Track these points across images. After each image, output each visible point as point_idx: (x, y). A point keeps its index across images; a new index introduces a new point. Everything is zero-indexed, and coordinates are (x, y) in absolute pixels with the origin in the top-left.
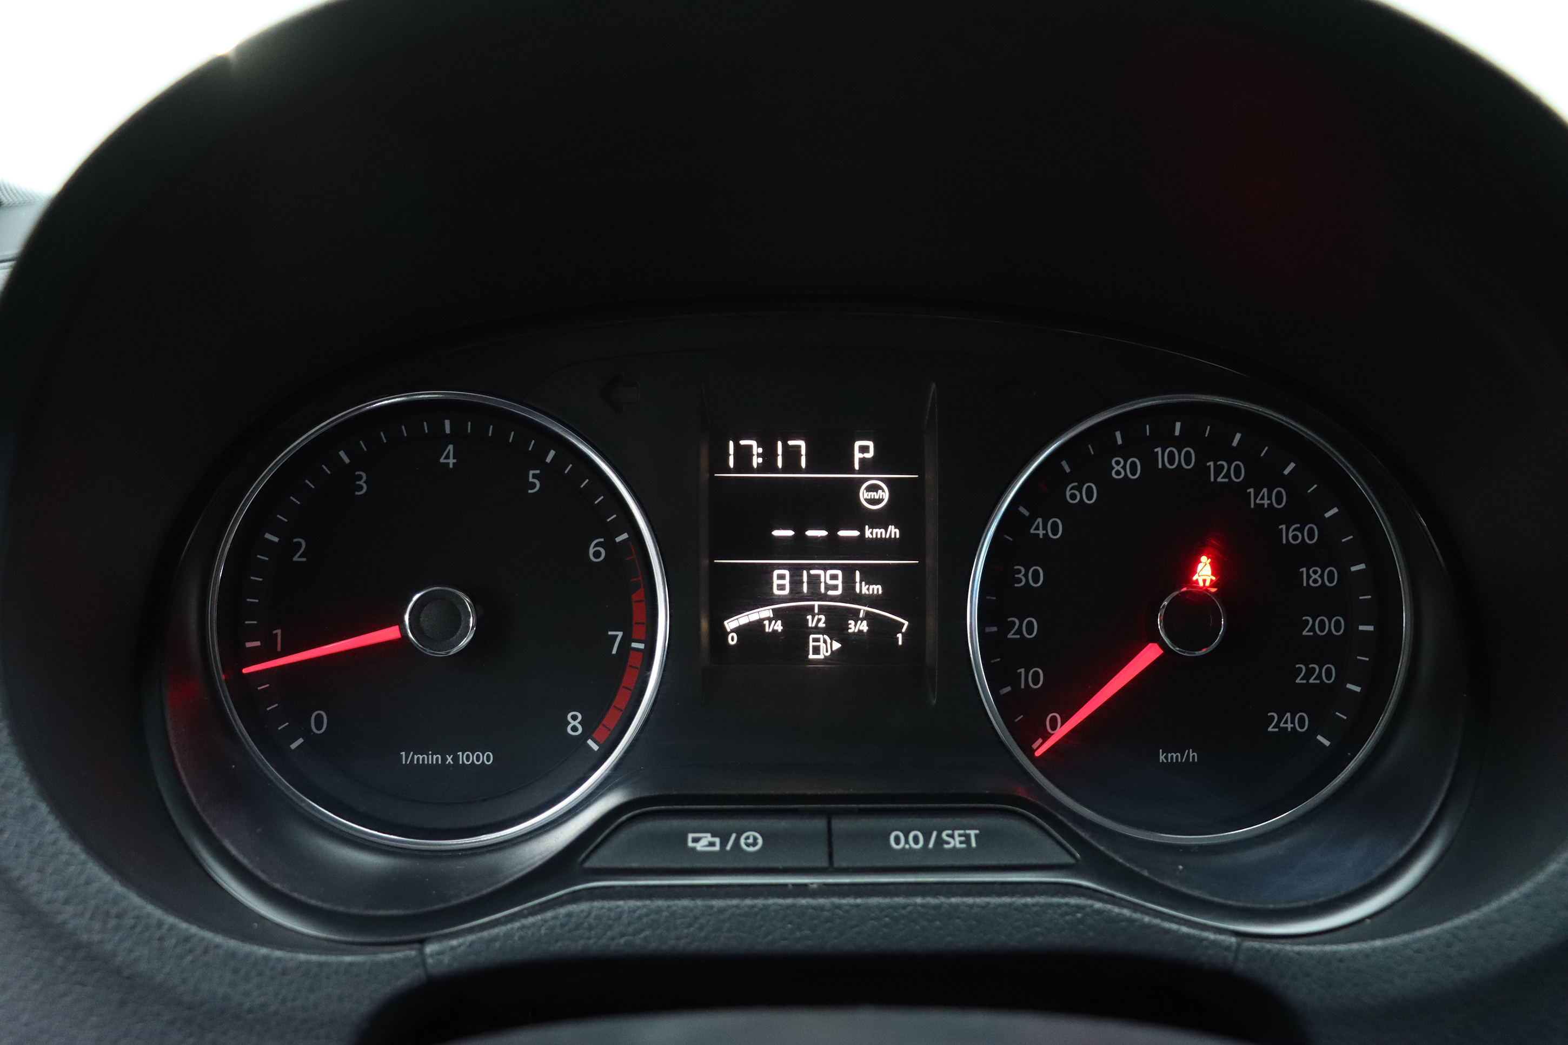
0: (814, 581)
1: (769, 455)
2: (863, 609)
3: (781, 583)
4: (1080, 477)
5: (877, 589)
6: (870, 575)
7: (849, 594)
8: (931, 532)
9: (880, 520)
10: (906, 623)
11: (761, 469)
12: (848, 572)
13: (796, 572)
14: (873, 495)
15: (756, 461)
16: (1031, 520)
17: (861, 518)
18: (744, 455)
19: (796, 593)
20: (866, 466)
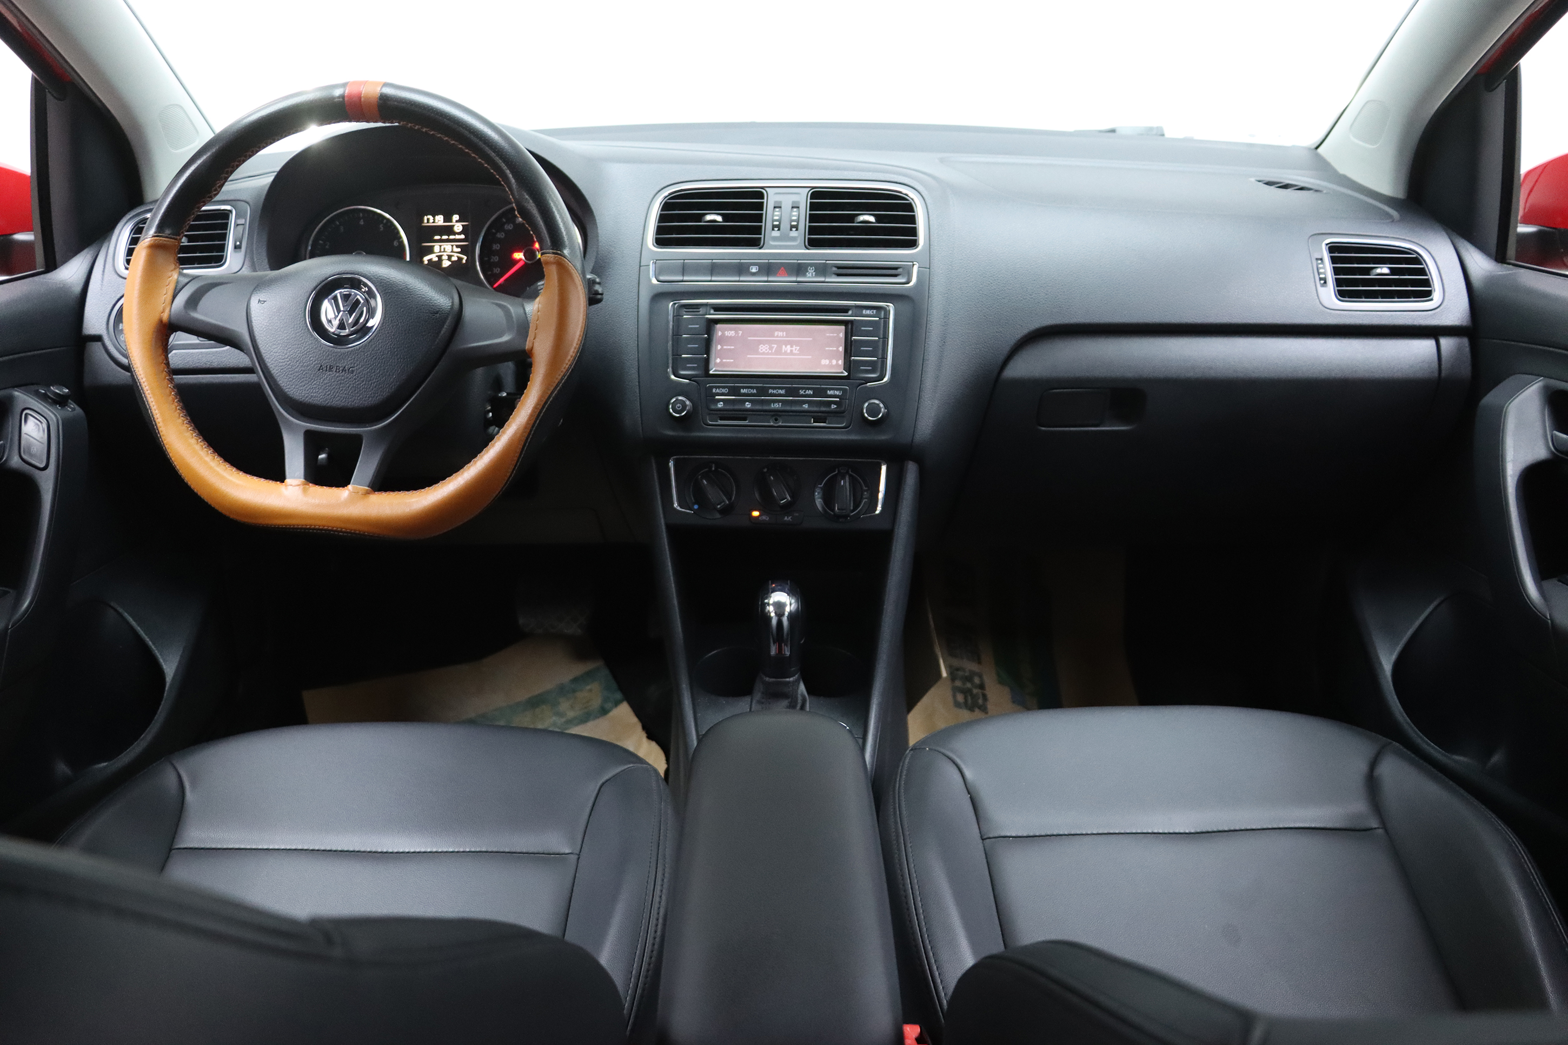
0: (444, 249)
1: (434, 220)
2: (456, 254)
3: (437, 249)
4: (508, 222)
5: (459, 250)
6: (457, 246)
7: (452, 252)
8: (470, 237)
9: (459, 234)
10: (465, 258)
11: (433, 222)
12: (452, 246)
13: (440, 246)
14: (458, 228)
15: (431, 221)
16: (496, 233)
17: (455, 234)
18: (428, 220)
19: (440, 252)
20: (457, 221)
